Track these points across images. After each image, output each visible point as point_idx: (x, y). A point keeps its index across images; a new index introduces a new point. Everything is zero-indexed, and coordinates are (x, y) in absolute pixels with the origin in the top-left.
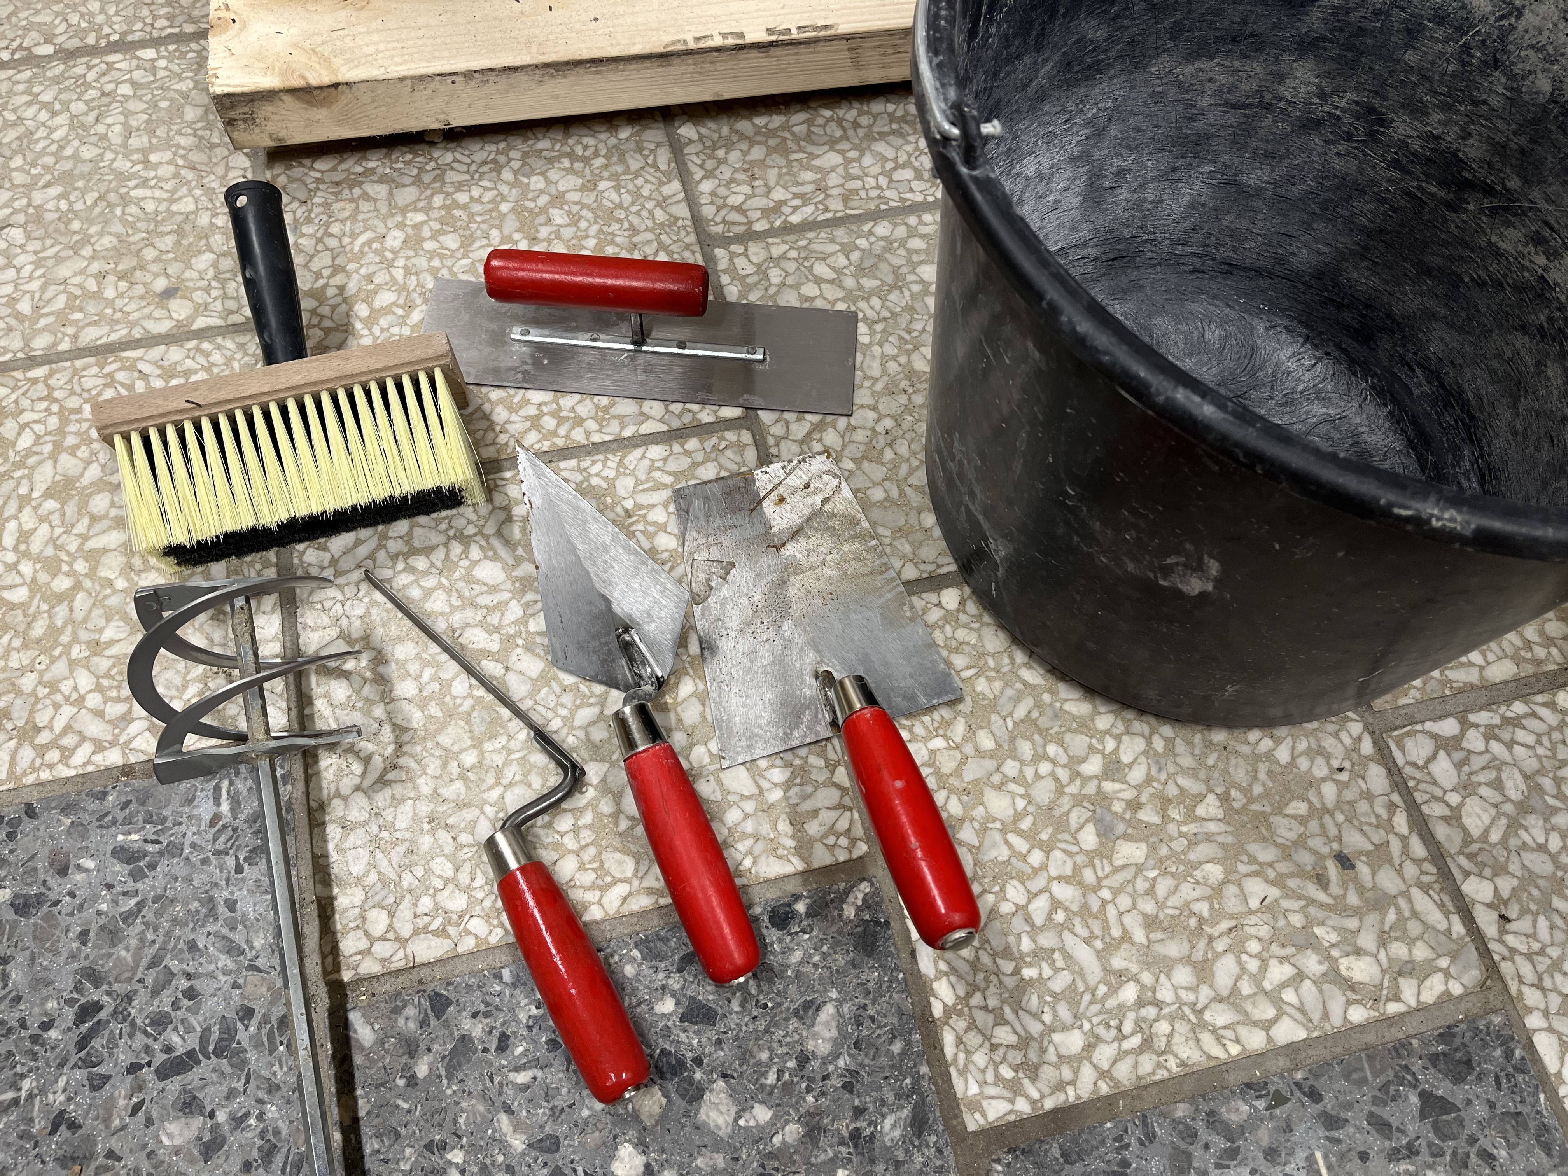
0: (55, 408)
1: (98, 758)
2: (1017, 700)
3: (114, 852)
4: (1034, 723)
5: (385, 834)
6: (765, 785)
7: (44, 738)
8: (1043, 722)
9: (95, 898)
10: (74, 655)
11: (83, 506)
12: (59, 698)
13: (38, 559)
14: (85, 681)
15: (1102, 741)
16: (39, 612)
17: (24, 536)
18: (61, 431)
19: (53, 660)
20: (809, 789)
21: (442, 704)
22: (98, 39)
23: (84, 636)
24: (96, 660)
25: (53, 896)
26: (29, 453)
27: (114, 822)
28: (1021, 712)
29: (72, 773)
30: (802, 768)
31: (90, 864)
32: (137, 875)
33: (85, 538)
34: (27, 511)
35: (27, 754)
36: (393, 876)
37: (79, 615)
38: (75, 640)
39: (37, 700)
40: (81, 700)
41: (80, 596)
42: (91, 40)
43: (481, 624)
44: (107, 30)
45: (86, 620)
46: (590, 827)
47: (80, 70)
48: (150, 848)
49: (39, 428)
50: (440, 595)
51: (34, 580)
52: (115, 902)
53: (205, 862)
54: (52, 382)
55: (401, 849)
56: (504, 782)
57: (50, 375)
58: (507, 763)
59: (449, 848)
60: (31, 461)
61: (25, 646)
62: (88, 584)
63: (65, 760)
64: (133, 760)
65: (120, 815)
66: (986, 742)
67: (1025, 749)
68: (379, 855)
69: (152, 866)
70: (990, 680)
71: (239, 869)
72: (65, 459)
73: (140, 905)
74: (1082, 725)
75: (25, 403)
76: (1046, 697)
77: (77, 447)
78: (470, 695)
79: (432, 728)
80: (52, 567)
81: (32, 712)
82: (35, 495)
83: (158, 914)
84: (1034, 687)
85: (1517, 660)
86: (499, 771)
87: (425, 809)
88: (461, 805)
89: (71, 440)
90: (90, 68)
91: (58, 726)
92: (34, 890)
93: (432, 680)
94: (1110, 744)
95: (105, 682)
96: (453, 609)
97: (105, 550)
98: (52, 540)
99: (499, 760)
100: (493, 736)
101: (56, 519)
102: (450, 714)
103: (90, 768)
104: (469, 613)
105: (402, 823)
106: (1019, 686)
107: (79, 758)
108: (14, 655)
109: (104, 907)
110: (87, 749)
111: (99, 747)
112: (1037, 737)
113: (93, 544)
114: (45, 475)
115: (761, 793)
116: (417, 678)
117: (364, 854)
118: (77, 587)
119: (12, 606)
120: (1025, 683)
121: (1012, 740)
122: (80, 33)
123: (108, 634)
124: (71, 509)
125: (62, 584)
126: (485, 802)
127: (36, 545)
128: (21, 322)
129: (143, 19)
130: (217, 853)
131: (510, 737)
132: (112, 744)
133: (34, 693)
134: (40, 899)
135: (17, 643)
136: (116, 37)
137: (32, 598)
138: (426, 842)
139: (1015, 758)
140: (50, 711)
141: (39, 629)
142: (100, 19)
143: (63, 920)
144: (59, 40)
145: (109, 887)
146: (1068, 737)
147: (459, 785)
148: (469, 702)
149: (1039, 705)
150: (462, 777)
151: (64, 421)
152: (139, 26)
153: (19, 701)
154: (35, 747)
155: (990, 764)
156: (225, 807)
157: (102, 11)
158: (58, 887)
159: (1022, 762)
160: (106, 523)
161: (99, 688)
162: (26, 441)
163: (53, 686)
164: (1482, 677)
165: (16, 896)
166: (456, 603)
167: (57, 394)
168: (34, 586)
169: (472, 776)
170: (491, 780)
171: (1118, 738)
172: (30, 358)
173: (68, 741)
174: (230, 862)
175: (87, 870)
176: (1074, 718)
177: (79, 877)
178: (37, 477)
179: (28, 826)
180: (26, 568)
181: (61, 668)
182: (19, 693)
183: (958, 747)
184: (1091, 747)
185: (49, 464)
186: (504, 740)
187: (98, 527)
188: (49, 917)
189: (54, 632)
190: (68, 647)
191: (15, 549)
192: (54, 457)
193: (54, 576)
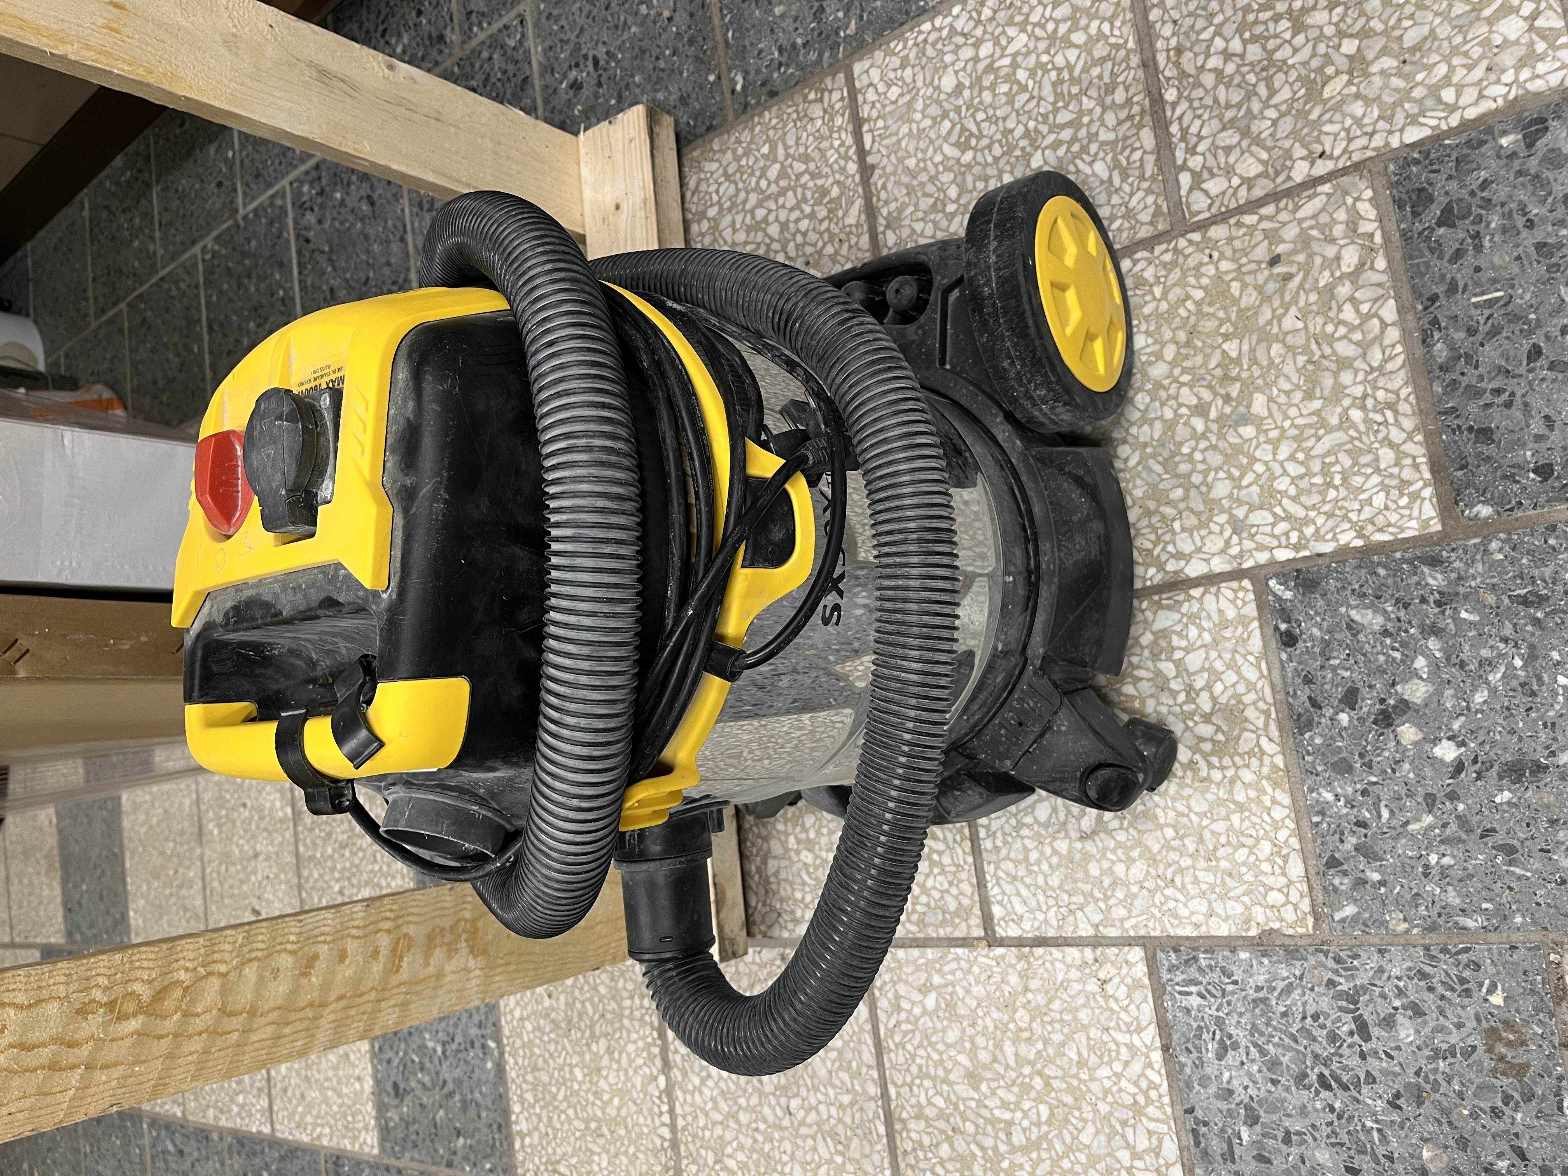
0: (918, 1081)
1: (1156, 1066)
2: (1150, 470)
3: (1219, 1059)
4: (1166, 460)
5: (1217, 890)
6: (1199, 643)
7: (1141, 1099)
8: (1166, 454)
9: (1249, 1074)
10: (1086, 1077)
11: (985, 1067)
12: (1115, 1089)
13: (1020, 1097)
14: (1104, 1072)
15: (1181, 416)
16: (1057, 1099)
17: (1005, 1105)
18: (934, 1079)
19: (1089, 1090)
20: (1204, 614)
21: (1132, 848)
22: (655, 1045)
23: (1074, 1070)
24: (1090, 1064)
25: (1247, 1100)
26: (947, 1100)
27: (1200, 1058)
28: (1158, 469)
29: (1165, 1083)
30: (1189, 618)
31: (1226, 1075)
32: (1235, 1046)
33: (1008, 1067)
34: (987, 1102)
35: (1151, 1111)
36: (1245, 886)
37: (1059, 1073)
38: (1076, 1076)
39: (1116, 1102)
40: (1116, 1074)
41: (1047, 1072)
42: (656, 1050)
43: (1078, 820)
44: (650, 1040)
45: (1062, 1069)
46: (1220, 759)
47: (678, 1058)
48: (1218, 1037)
49: (931, 1092)
50: (1056, 845)
51: (1035, 1100)
52: (1253, 1061)
53: (1229, 1003)
54: (899, 1083)
55: (1228, 880)
56: (1186, 811)
57: (894, 1084)
58: (1174, 809)
59: (1230, 850)
60: (953, 1098)
61: (1079, 1109)
62: (1039, 1066)
63: (1156, 1088)
64: (1158, 1044)
65: (1195, 1054)
66: (1179, 493)
67: (1184, 468)
68: (1231, 894)
69: (1230, 1037)
70: (1135, 487)
71: (1235, 983)
72: (952, 1077)
73: (1256, 1045)
74: (1169, 428)
75: (913, 1101)
76: (1149, 450)
77: (945, 1069)
78: (1127, 830)
79: (1148, 855)
80: (1026, 1088)
81: (1124, 1106)
82: (976, 1096)
83: (1262, 1034)
84: (1141, 458)
85: (1140, 126)
86: (1180, 814)
87: (1202, 864)
88: (1201, 840)
89: (941, 1072)
90: (676, 1051)
91: (1133, 1089)
92: (1242, 1112)
93: (1115, 853)
94: (1184, 411)
95: (1106, 1059)
96: (1067, 836)
97: (1017, 1054)
98: (1008, 1087)
99: (1171, 814)
100: (1156, 817)
101: (993, 1085)
102: (1139, 843)
103: (1163, 1071)
104: (1070, 827)
105: (1211, 879)
106: (1140, 468)
107: (1156, 1079)
108: (1085, 1115)
109: (1256, 1068)
110: (1149, 1072)
111: (1150, 1065)
112: (1177, 459)
113: (1012, 1062)
114: (964, 1090)
115: (1205, 646)
116: (1113, 862)
117: (1230, 904)
118: (1040, 1074)
119: (1052, 1115)
120: (1138, 463)
121: (1177, 476)
122: (651, 1058)
123: (1073, 1055)
124: (988, 1075)
125: (1038, 1082)
126: (1200, 824)
127: (1012, 1098)
128: (857, 1102)
129: (643, 1016)
130: (1223, 996)
131: (1157, 806)
132: (1147, 1057)
133: (1111, 1104)
134: (1248, 1108)
135: (1077, 1113)
136: (655, 1034)
137: (1046, 1103)
138: (1224, 864)
139: (1190, 475)
140: (1123, 1095)
141: (1068, 1099)
142: (641, 1044)
143: (1263, 1094)
144: (655, 1072)
145: (1242, 1063)
146: (1178, 439)
147: (1187, 841)
148: (1131, 830)
149: (1154, 456)
150: (1182, 838)
151: (928, 1076)
152: (647, 1018)
153: (1116, 1114)
154: (1147, 1105)
155: (1193, 493)
156: (1193, 989)
157: (635, 1042)
158: (1241, 1095)
159: (1193, 471)
160: (998, 1053)
161: (1110, 1063)
162: (940, 1102)
163: (1107, 1092)
164: (1151, 153)
165: (1245, 1123)
166: (1062, 834)
167: (908, 1079)
168: (1039, 1100)
169: (1182, 832)
170: (1185, 820)
171: (1180, 405)
172: (882, 1096)
173: (1144, 1084)
174: (1230, 988)
175: (1231, 1077)
176: (1164, 433)
177: (1235, 1082)
178: (965, 1095)
179: (1199, 1114)
180: (1026, 1105)
181: (1095, 1086)
182: (1111, 1113)
183: (1180, 513)
184: (1185, 424)
185: (956, 1087)
186: (1158, 810)
187: (1001, 1058)
188: (1260, 1102)
189: (1070, 1090)
190: (1080, 1081)
191: (1013, 1111)
192: (951, 1084)
193: (1032, 1087)
